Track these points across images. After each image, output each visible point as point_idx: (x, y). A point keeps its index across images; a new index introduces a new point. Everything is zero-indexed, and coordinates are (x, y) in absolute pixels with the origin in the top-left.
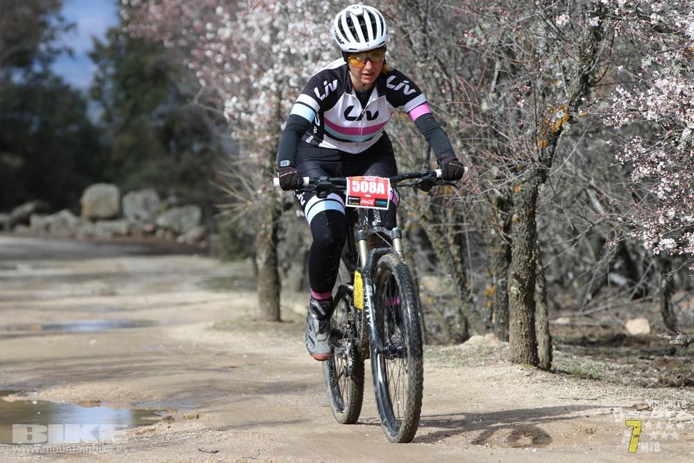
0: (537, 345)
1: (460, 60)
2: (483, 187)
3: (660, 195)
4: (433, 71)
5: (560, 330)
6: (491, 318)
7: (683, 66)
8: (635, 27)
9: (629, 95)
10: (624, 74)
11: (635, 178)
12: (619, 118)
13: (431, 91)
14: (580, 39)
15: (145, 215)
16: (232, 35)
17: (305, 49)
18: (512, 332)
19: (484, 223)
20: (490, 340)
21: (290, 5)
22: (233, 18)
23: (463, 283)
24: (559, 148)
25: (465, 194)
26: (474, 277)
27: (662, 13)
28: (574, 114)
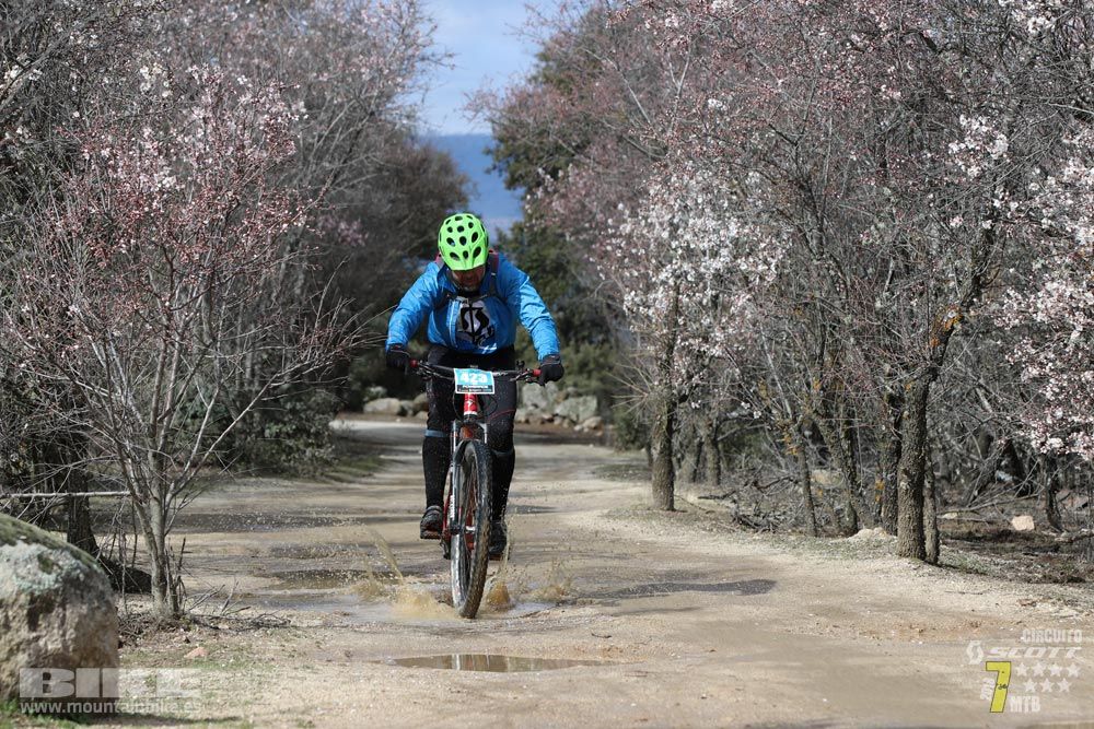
0: (925, 539)
1: (855, 258)
2: (875, 383)
3: (1049, 395)
4: (828, 269)
5: (947, 525)
6: (880, 512)
7: (1072, 270)
8: (1027, 232)
9: (1020, 297)
10: (1016, 277)
11: (1024, 378)
12: (1009, 319)
13: (826, 288)
14: (972, 242)
15: (543, 404)
16: (633, 230)
17: (705, 245)
18: (900, 526)
19: (875, 418)
20: (879, 533)
21: (689, 203)
22: (634, 214)
23: (853, 478)
24: (950, 349)
25: (857, 389)
26: (864, 471)
27: (1053, 218)
28: (966, 315)
